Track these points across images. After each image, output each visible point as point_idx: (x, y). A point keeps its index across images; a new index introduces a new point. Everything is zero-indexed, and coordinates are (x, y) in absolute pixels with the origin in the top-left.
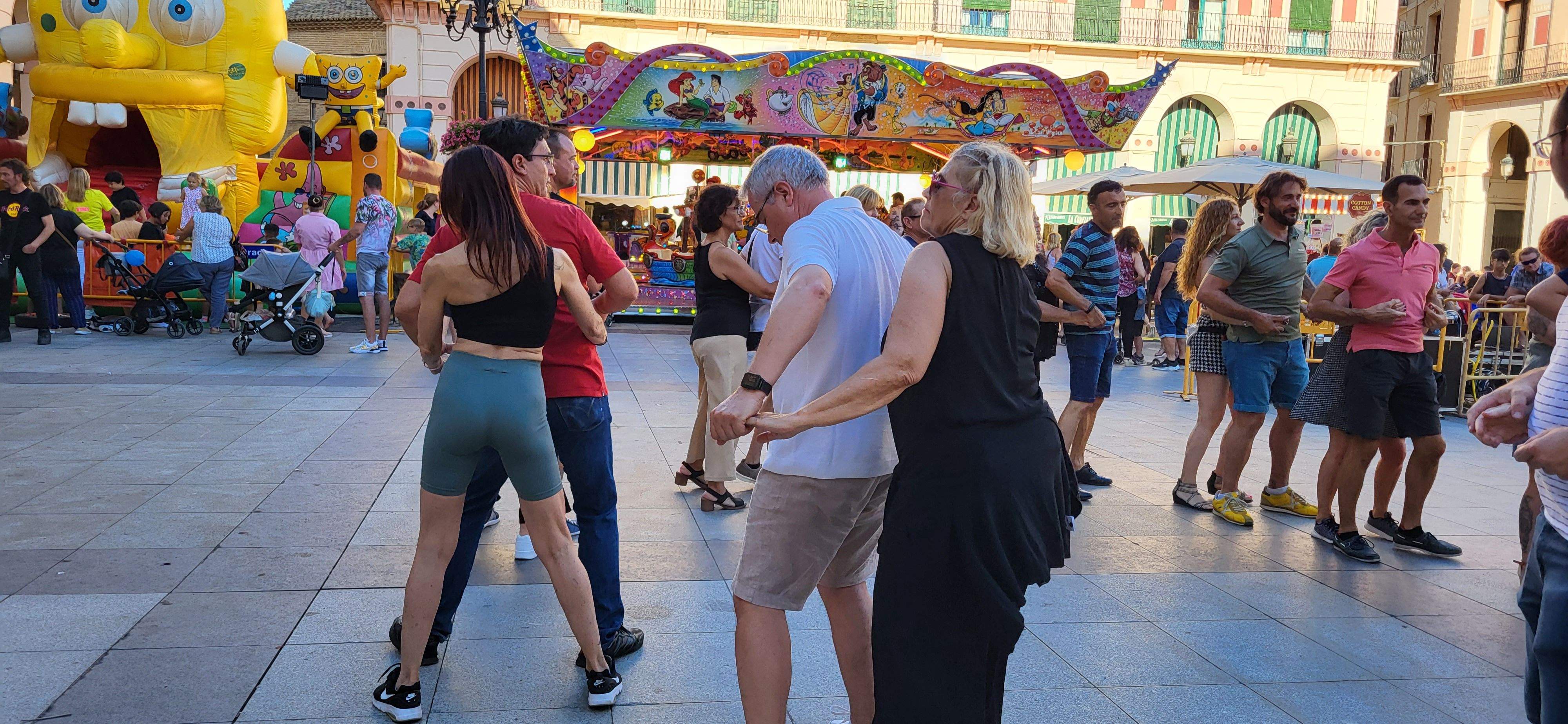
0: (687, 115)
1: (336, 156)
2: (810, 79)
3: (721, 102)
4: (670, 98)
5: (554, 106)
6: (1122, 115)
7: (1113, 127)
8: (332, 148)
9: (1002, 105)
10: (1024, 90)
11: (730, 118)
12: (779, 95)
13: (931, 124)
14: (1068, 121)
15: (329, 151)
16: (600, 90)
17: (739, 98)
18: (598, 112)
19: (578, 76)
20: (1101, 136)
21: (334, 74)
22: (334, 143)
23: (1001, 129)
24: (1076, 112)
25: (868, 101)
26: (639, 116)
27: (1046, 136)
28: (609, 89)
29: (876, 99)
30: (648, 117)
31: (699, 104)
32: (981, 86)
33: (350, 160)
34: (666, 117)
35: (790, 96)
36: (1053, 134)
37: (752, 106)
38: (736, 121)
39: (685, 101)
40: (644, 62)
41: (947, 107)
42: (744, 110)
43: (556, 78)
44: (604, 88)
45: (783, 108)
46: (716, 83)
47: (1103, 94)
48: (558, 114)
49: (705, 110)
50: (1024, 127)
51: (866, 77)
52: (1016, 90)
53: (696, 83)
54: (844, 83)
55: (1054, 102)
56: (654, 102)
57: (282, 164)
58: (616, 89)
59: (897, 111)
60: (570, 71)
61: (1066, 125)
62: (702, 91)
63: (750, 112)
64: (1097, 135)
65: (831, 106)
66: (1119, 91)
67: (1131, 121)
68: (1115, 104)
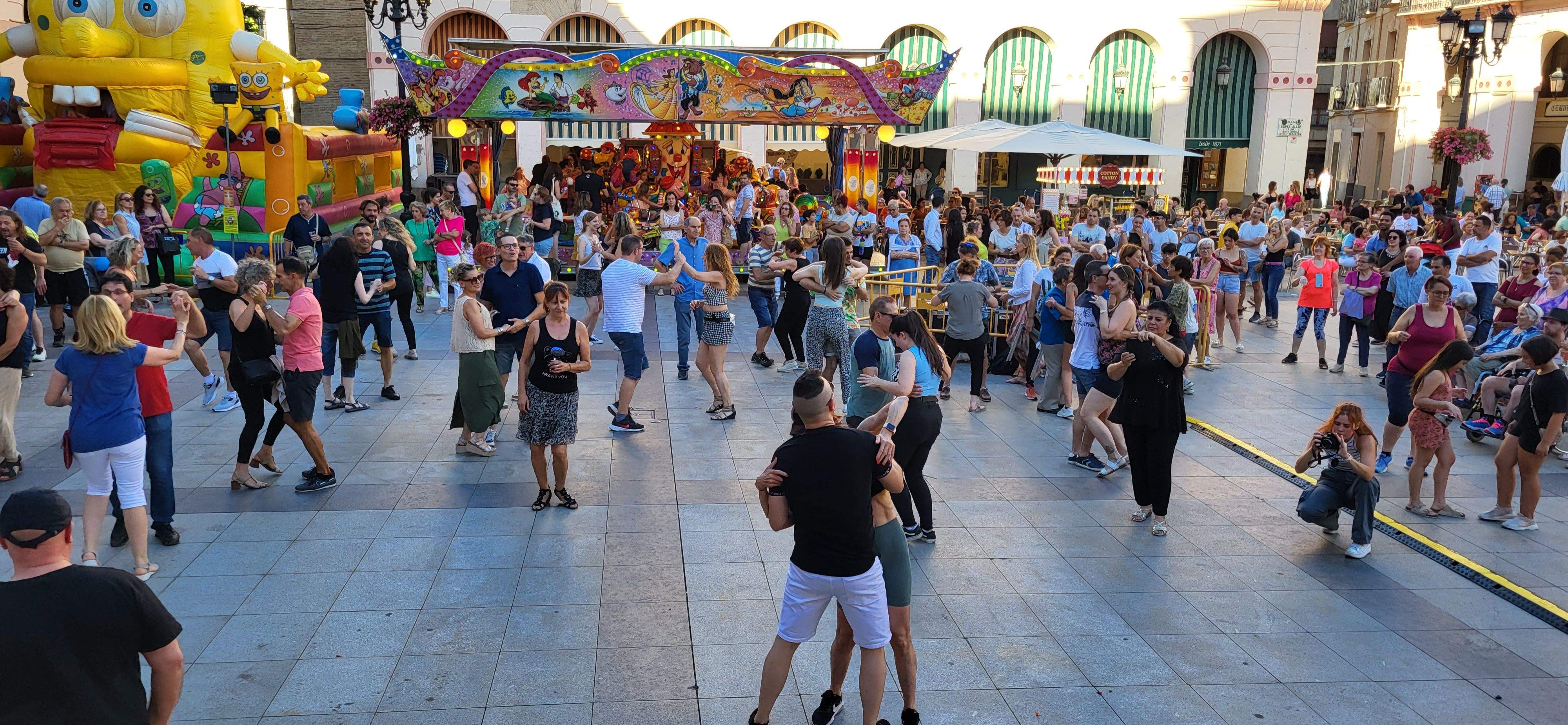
0: (537, 107)
1: (251, 147)
2: (639, 74)
3: (565, 95)
4: (521, 94)
5: (424, 103)
6: (917, 96)
7: (912, 107)
8: (248, 141)
9: (809, 91)
10: (827, 78)
11: (574, 108)
12: (614, 88)
13: (750, 108)
14: (870, 102)
15: (245, 143)
16: (461, 89)
17: (580, 92)
18: (463, 107)
19: (441, 78)
20: (901, 114)
21: (245, 80)
22: (249, 137)
23: (811, 111)
24: (876, 95)
25: (691, 91)
26: (496, 109)
27: (852, 115)
28: (468, 88)
29: (698, 89)
30: (504, 109)
31: (547, 98)
32: (789, 76)
33: (262, 149)
34: (520, 109)
35: (623, 89)
36: (859, 113)
37: (592, 98)
38: (579, 111)
39: (534, 95)
40: (495, 64)
41: (762, 93)
42: (586, 101)
43: (423, 80)
44: (465, 86)
45: (619, 98)
46: (559, 80)
47: (898, 79)
48: (429, 109)
49: (552, 102)
50: (832, 109)
51: (687, 72)
52: (821, 78)
53: (541, 81)
54: (669, 76)
55: (856, 87)
56: (508, 97)
57: (208, 154)
58: (473, 87)
59: (718, 98)
60: (434, 74)
61: (869, 106)
62: (547, 88)
63: (590, 103)
64: (897, 113)
65: (660, 95)
66: (911, 76)
67: (926, 101)
68: (910, 87)
